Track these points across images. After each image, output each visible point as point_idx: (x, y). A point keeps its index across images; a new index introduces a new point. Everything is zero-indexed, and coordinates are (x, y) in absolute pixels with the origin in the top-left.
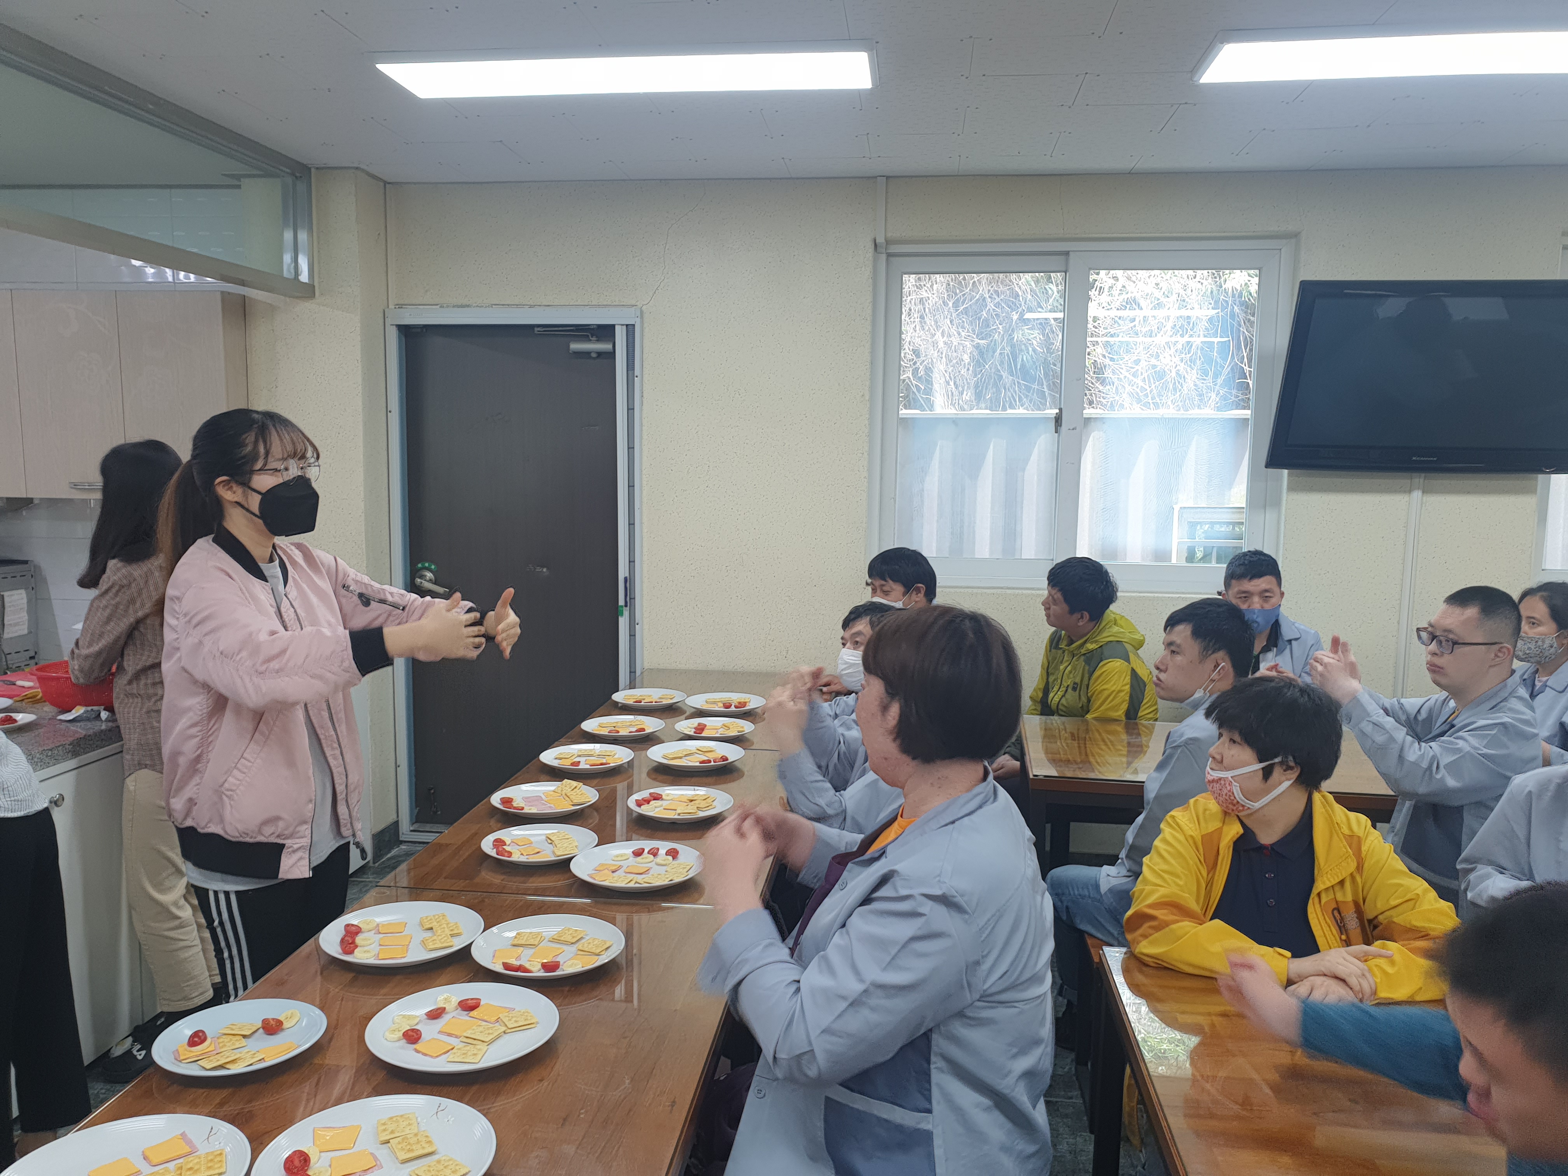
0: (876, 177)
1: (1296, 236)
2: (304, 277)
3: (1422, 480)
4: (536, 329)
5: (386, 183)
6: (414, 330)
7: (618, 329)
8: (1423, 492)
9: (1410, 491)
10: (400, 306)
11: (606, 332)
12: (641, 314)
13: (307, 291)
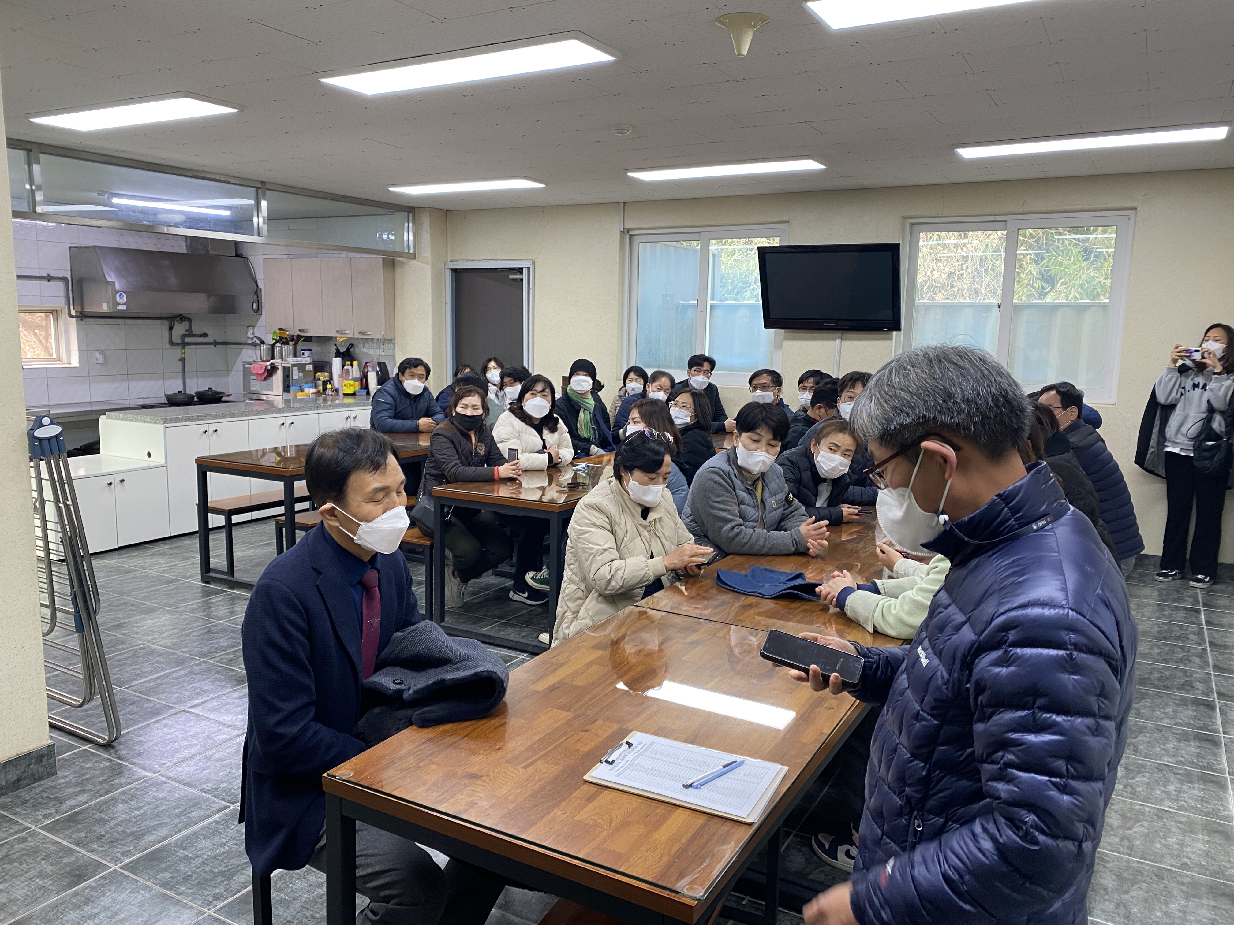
0: (618, 203)
1: (788, 223)
2: (411, 251)
3: (840, 335)
4: (498, 270)
5: (447, 212)
6: (457, 271)
7: (524, 269)
8: (841, 340)
9: (835, 340)
10: (452, 261)
11: (520, 270)
12: (534, 263)
13: (413, 257)
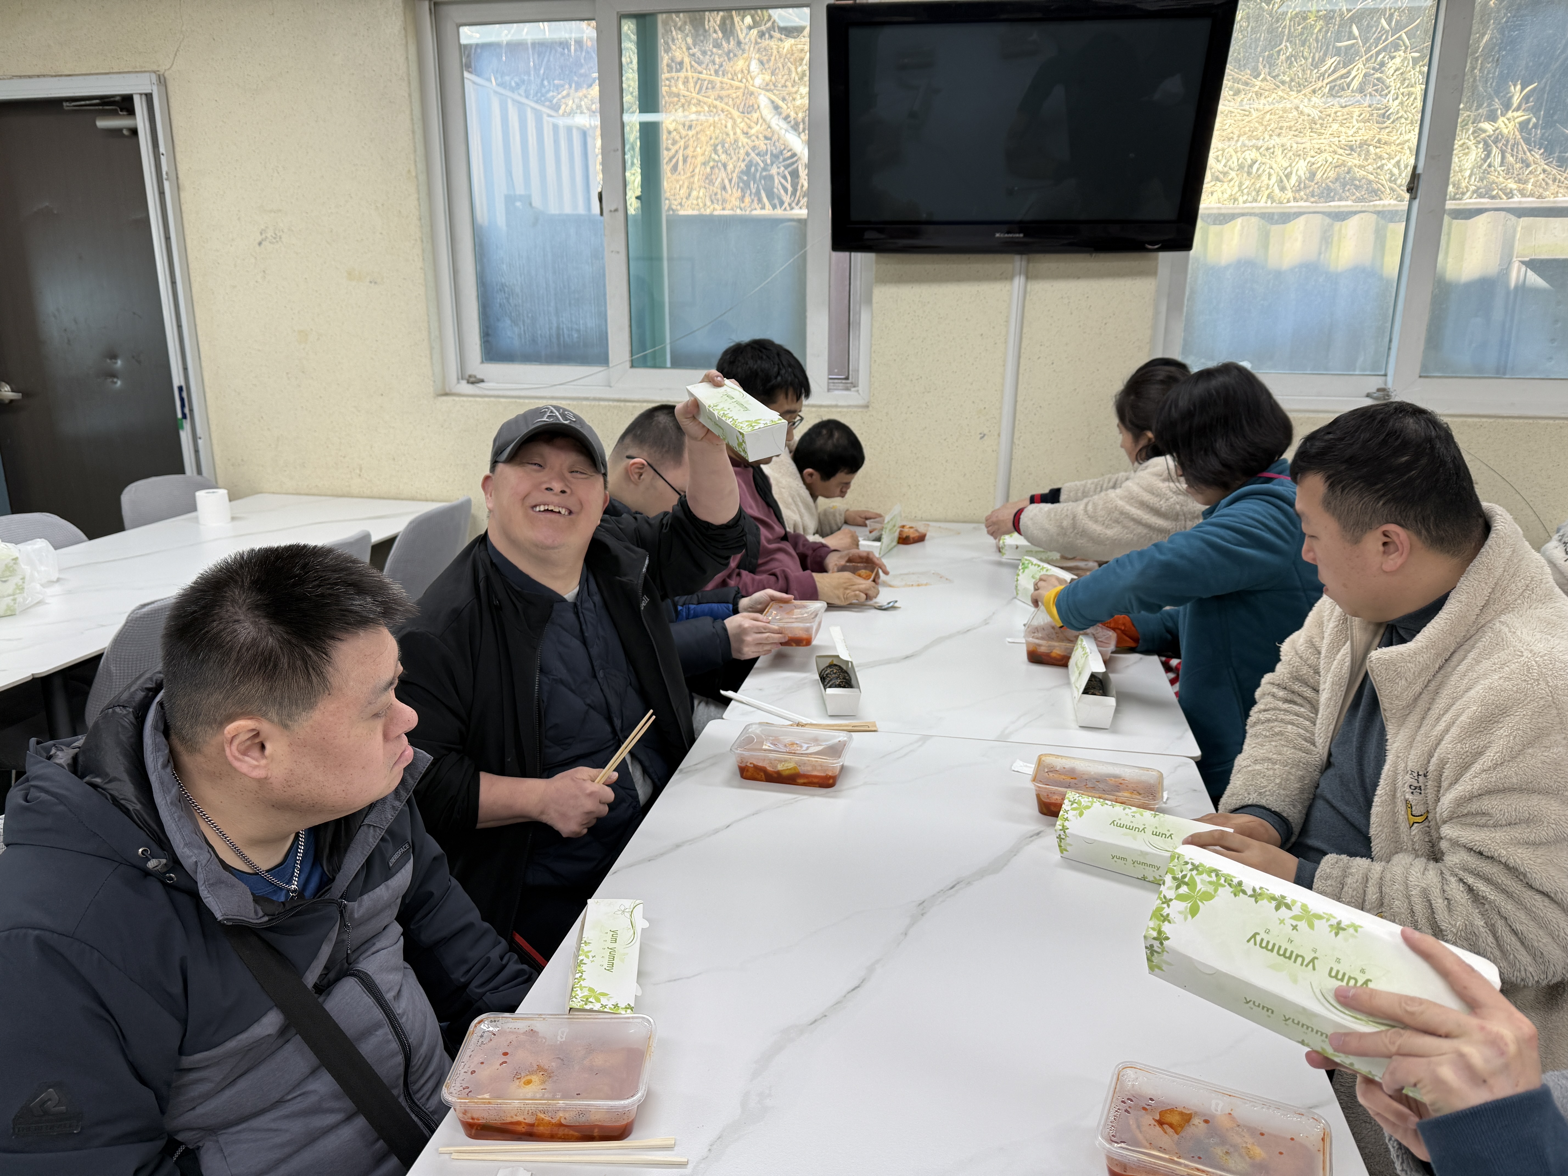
4: (65, 104)
7: (136, 100)
11: (125, 104)
12: (162, 81)
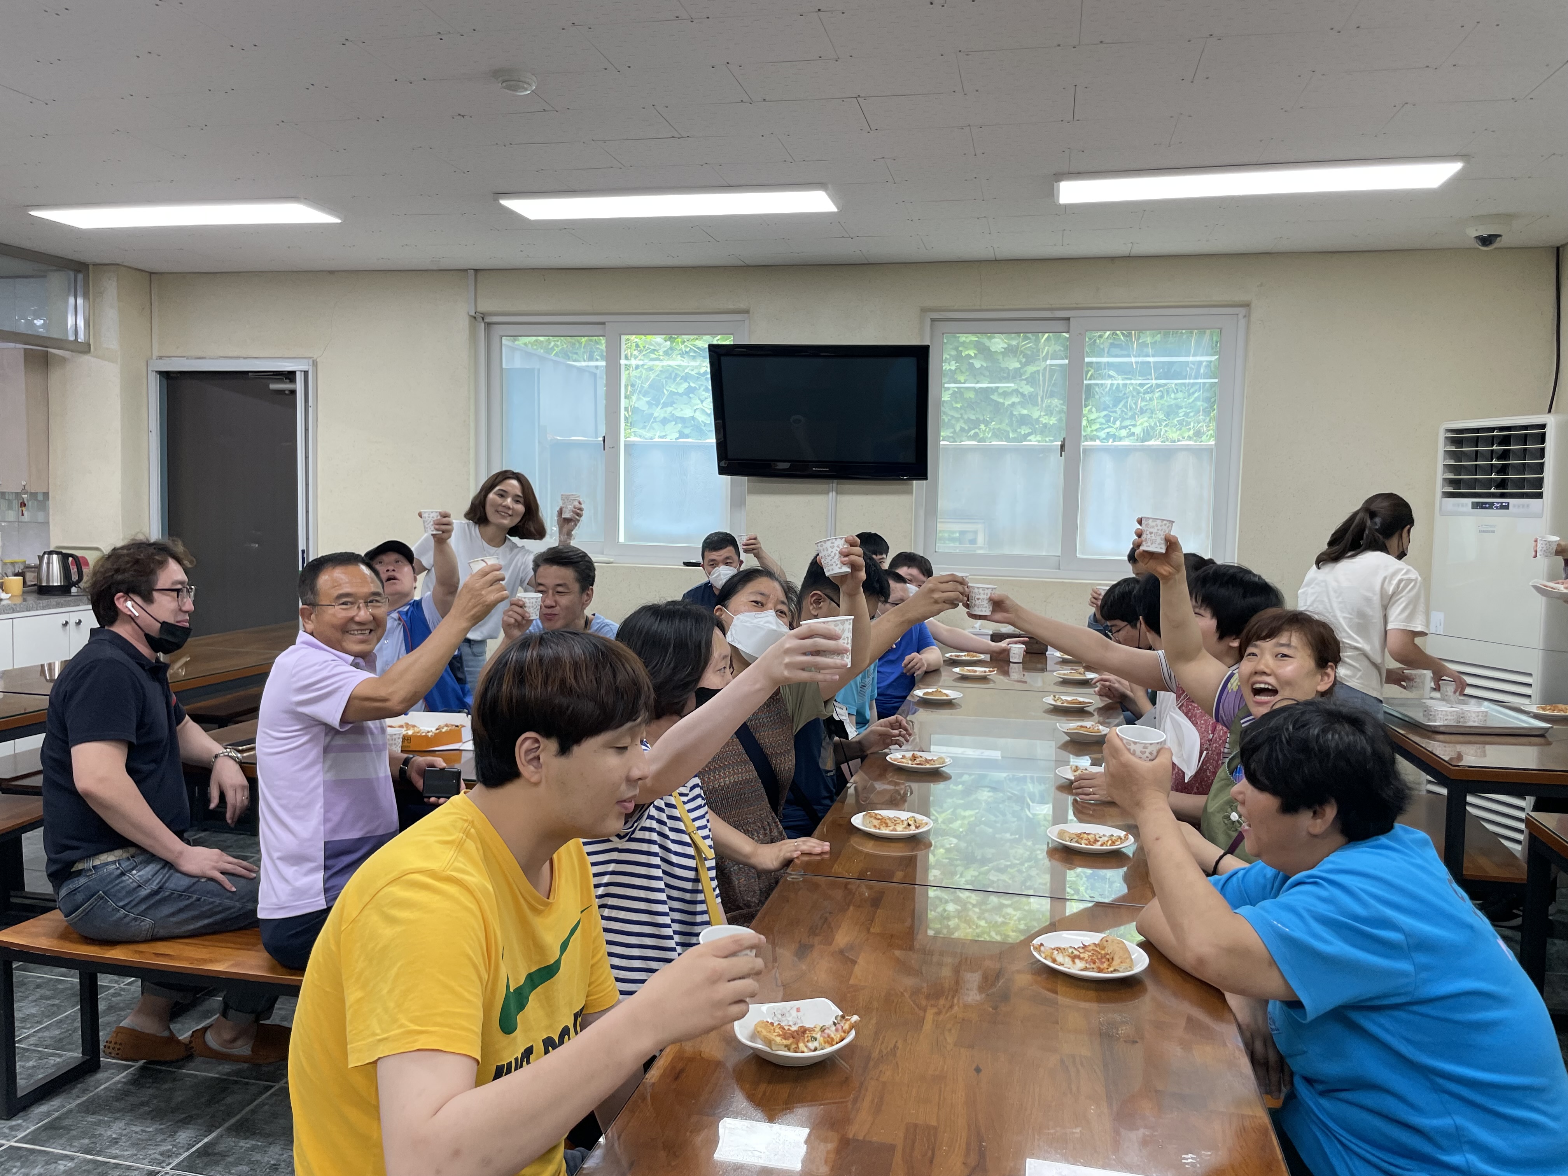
0: (466, 270)
1: (747, 312)
2: (81, 338)
3: (835, 485)
4: (250, 374)
5: (151, 273)
6: (172, 375)
8: (837, 493)
9: (828, 493)
10: (160, 358)
12: (315, 364)
13: (85, 349)
